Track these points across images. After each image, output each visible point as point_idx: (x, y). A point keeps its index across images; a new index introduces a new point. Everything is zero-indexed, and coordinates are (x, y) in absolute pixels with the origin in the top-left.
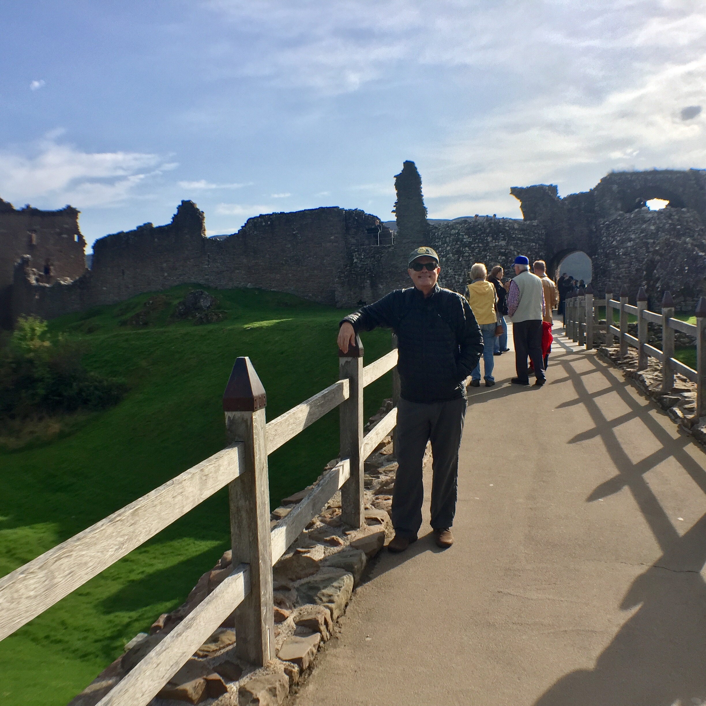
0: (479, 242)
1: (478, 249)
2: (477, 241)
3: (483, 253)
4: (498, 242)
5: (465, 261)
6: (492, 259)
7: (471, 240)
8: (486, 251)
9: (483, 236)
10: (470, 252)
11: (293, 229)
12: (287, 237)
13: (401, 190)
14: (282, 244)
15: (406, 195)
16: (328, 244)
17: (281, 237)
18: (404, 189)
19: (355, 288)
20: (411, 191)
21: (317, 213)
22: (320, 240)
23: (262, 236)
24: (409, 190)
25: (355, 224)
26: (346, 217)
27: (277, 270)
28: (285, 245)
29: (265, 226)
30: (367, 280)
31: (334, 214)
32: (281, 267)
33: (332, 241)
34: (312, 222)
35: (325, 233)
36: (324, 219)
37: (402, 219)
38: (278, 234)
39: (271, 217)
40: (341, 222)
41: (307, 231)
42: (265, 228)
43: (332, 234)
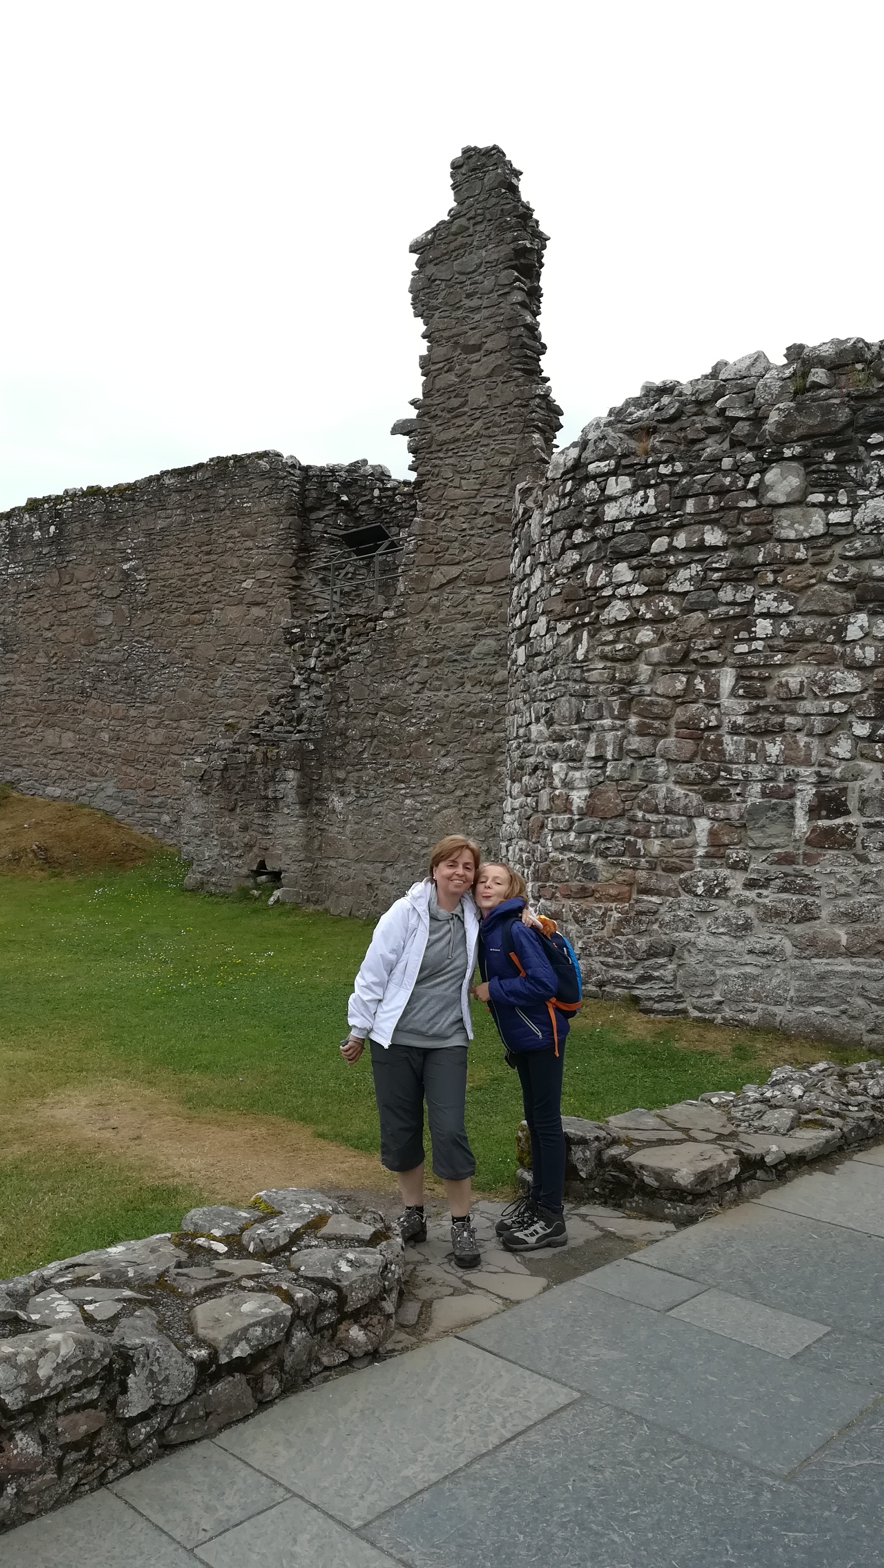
0: (704, 518)
1: (695, 568)
2: (690, 506)
3: (727, 594)
4: (854, 506)
5: (604, 657)
6: (798, 639)
7: (650, 507)
8: (748, 581)
9: (736, 468)
10: (639, 589)
11: (123, 551)
12: (104, 584)
13: (437, 314)
14: (86, 611)
15: (454, 331)
16: (233, 613)
17: (84, 585)
18: (446, 304)
19: (247, 804)
20: (478, 309)
21: (201, 483)
22: (206, 596)
23: (29, 583)
24: (468, 303)
25: (338, 527)
26: (303, 494)
27: (66, 715)
28: (95, 615)
29: (39, 543)
30: (287, 768)
31: (259, 484)
32: (79, 702)
33: (248, 599)
34: (184, 523)
35: (225, 565)
36: (223, 506)
37: (437, 462)
38: (78, 574)
39: (58, 507)
40: (283, 515)
41: (165, 559)
42: (41, 552)
43: (248, 570)
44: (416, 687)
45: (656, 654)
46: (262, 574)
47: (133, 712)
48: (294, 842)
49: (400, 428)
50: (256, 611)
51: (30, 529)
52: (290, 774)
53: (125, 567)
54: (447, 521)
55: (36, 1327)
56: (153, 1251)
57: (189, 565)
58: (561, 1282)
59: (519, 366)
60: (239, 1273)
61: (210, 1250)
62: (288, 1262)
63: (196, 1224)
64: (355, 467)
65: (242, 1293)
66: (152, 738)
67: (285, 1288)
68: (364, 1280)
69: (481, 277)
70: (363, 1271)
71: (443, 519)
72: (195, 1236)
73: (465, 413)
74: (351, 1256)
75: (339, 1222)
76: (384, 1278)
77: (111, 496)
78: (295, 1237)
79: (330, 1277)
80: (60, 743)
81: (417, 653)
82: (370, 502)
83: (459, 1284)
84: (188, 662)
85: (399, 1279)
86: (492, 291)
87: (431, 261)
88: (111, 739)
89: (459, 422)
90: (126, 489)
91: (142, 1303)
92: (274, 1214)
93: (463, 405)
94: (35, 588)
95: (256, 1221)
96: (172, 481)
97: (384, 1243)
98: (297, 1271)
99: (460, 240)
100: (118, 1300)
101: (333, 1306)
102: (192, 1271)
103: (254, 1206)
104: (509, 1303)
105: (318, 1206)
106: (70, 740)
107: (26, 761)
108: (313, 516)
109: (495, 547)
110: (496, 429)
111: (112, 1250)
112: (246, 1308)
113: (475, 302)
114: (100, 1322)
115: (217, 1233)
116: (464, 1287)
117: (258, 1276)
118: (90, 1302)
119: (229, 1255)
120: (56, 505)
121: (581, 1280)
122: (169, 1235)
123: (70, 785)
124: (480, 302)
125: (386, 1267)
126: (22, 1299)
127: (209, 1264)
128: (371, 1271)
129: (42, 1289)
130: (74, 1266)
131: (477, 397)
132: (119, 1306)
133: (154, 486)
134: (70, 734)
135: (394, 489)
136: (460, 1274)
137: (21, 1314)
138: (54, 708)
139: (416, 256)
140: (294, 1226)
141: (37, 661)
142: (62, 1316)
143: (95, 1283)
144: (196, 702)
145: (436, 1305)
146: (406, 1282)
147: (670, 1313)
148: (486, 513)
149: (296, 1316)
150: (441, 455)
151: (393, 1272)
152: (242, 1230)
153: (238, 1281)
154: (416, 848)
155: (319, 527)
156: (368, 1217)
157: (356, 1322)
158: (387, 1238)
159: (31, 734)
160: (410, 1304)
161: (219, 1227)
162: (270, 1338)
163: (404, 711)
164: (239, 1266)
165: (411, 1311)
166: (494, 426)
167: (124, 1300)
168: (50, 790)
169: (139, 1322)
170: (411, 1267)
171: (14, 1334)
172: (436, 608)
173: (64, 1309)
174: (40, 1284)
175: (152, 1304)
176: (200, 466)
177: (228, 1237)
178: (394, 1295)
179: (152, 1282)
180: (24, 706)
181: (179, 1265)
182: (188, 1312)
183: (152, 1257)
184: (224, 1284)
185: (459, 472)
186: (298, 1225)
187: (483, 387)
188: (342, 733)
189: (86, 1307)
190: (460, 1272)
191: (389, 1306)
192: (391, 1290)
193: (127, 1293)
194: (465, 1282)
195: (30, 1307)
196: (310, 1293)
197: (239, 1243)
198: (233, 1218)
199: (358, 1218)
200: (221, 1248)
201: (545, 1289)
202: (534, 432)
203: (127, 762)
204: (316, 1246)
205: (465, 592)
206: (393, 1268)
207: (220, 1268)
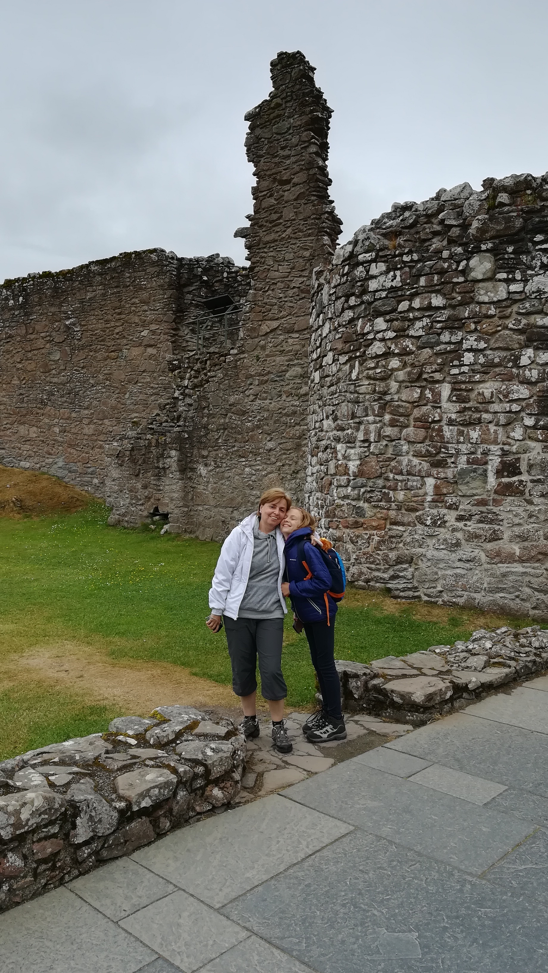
0: (431, 289)
1: (426, 321)
2: (423, 281)
3: (445, 337)
4: (525, 281)
5: (369, 378)
6: (490, 365)
7: (397, 283)
8: (459, 328)
9: (451, 257)
10: (390, 334)
11: (66, 313)
12: (54, 334)
13: (262, 160)
14: (43, 351)
15: (273, 171)
16: (136, 351)
17: (42, 335)
18: (268, 154)
19: (146, 471)
20: (288, 157)
21: (114, 269)
22: (119, 341)
23: (7, 333)
24: (281, 153)
25: (202, 297)
26: (179, 276)
27: (32, 417)
28: (49, 354)
29: (13, 308)
30: (171, 449)
31: (150, 270)
32: (39, 408)
33: (145, 343)
34: (104, 295)
35: (130, 321)
36: (128, 284)
37: (264, 255)
38: (37, 327)
39: (24, 285)
40: (166, 289)
41: (92, 317)
42: (14, 314)
43: (144, 324)
44: (252, 397)
45: (401, 375)
46: (153, 327)
47: (74, 415)
48: (176, 495)
49: (240, 233)
50: (150, 351)
51: (7, 299)
52: (173, 453)
53: (67, 323)
54: (270, 292)
55: (19, 789)
56: (91, 744)
57: (107, 322)
58: (343, 761)
59: (314, 193)
60: (144, 757)
61: (126, 743)
62: (174, 750)
63: (117, 728)
64: (211, 258)
65: (146, 768)
66: (86, 431)
67: (173, 765)
68: (222, 760)
69: (290, 136)
70: (221, 754)
71: (267, 291)
72: (117, 734)
73: (281, 223)
74: (213, 746)
75: (205, 726)
76: (234, 759)
77: (58, 278)
78: (179, 735)
79: (200, 758)
80: (29, 434)
81: (252, 376)
82: (221, 281)
83: (280, 763)
84: (108, 383)
85: (243, 760)
86: (297, 146)
87: (258, 126)
88: (60, 432)
89: (277, 229)
90: (67, 273)
91: (85, 775)
92: (166, 721)
93: (279, 218)
94: (11, 336)
95: (154, 726)
96: (96, 268)
97: (234, 738)
98: (180, 755)
99: (277, 112)
100: (70, 773)
101: (202, 776)
102: (115, 756)
103: (153, 716)
104: (311, 774)
105: (193, 716)
106: (35, 432)
107: (7, 446)
108: (186, 290)
109: (300, 308)
110: (300, 234)
111: (66, 744)
112: (149, 777)
113: (287, 152)
114: (59, 786)
115: (131, 733)
116: (283, 764)
117: (156, 758)
118: (53, 775)
119: (138, 746)
120: (22, 283)
121: (355, 759)
122: (100, 734)
123: (35, 460)
124: (290, 152)
125: (234, 752)
126: (10, 773)
127: (125, 751)
128: (225, 755)
129: (23, 767)
130: (42, 753)
131: (288, 213)
132: (71, 777)
133: (85, 271)
134: (35, 429)
135: (236, 272)
136: (280, 757)
137: (10, 782)
138: (25, 412)
139: (249, 123)
140: (178, 728)
141: (13, 382)
142: (35, 783)
143: (55, 764)
144: (114, 408)
145: (266, 775)
146: (247, 762)
147: (409, 779)
148: (294, 287)
149: (179, 782)
150: (266, 250)
151: (239, 756)
152: (146, 731)
153: (143, 761)
154: (253, 498)
155: (189, 296)
156: (224, 722)
157: (216, 786)
158: (236, 735)
159: (10, 429)
160: (249, 775)
161: (132, 729)
162: (164, 795)
163: (244, 413)
164: (144, 753)
165: (251, 779)
166: (299, 232)
167: (74, 773)
168: (22, 463)
169: (83, 787)
170: (251, 753)
171: (5, 794)
172: (263, 348)
173: (36, 778)
174: (21, 764)
175: (91, 775)
176: (113, 258)
177: (137, 735)
178: (240, 769)
179: (91, 763)
180: (5, 411)
181: (107, 752)
182: (113, 780)
183: (91, 748)
184: (135, 763)
185: (277, 261)
186: (181, 728)
187: (292, 206)
188: (205, 427)
189: (50, 778)
190: (281, 755)
191: (237, 776)
192: (238, 766)
193: (75, 769)
194: (284, 762)
195: (15, 778)
196: (188, 768)
197: (144, 738)
198: (140, 724)
199: (218, 723)
200: (133, 742)
201: (333, 765)
202: (324, 235)
203: (71, 446)
204: (191, 740)
205: (282, 337)
206: (239, 753)
207: (132, 753)
